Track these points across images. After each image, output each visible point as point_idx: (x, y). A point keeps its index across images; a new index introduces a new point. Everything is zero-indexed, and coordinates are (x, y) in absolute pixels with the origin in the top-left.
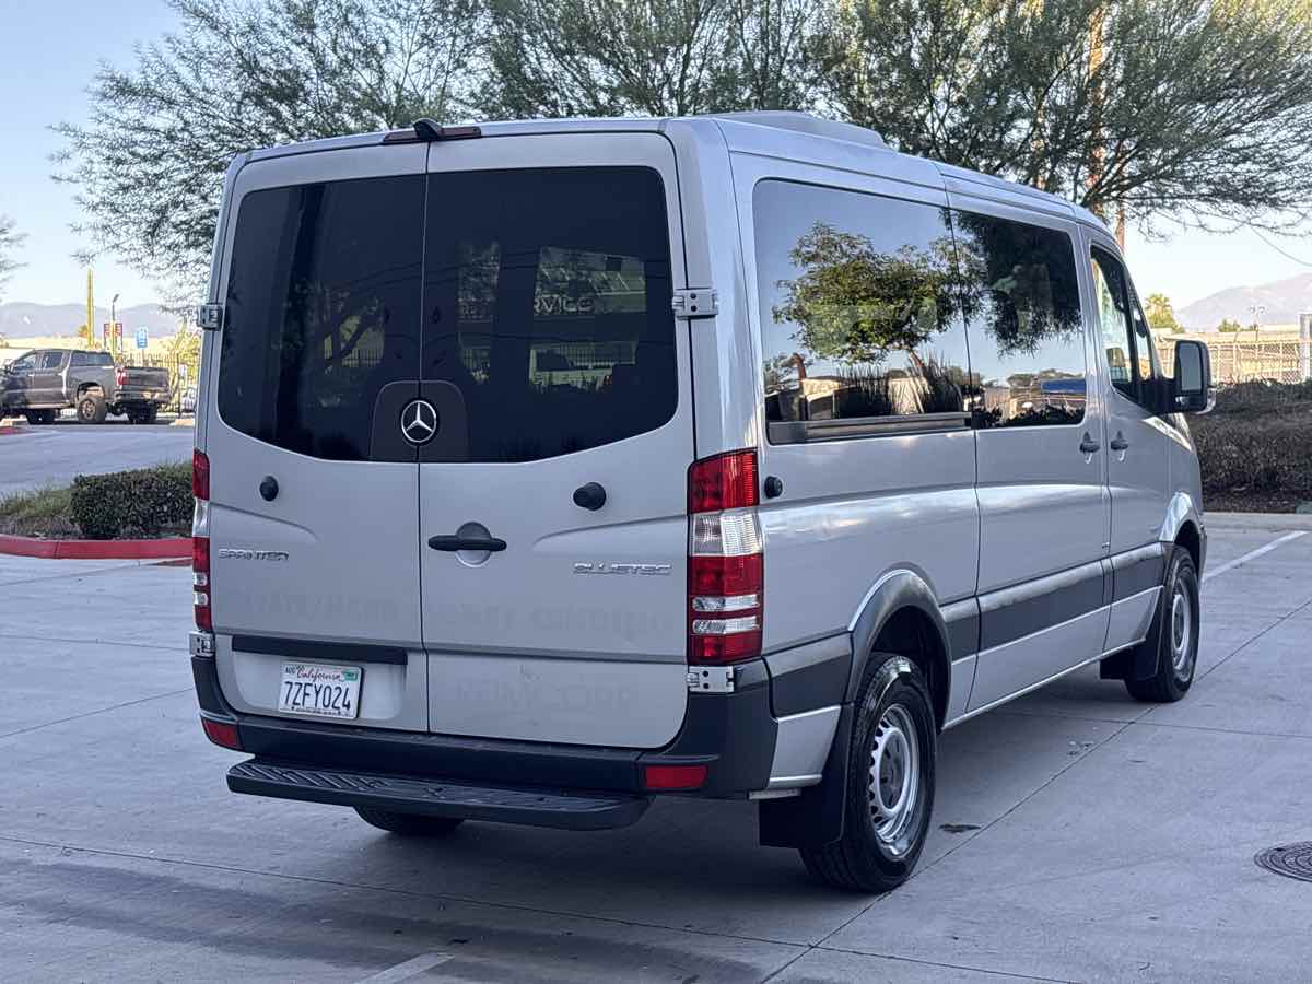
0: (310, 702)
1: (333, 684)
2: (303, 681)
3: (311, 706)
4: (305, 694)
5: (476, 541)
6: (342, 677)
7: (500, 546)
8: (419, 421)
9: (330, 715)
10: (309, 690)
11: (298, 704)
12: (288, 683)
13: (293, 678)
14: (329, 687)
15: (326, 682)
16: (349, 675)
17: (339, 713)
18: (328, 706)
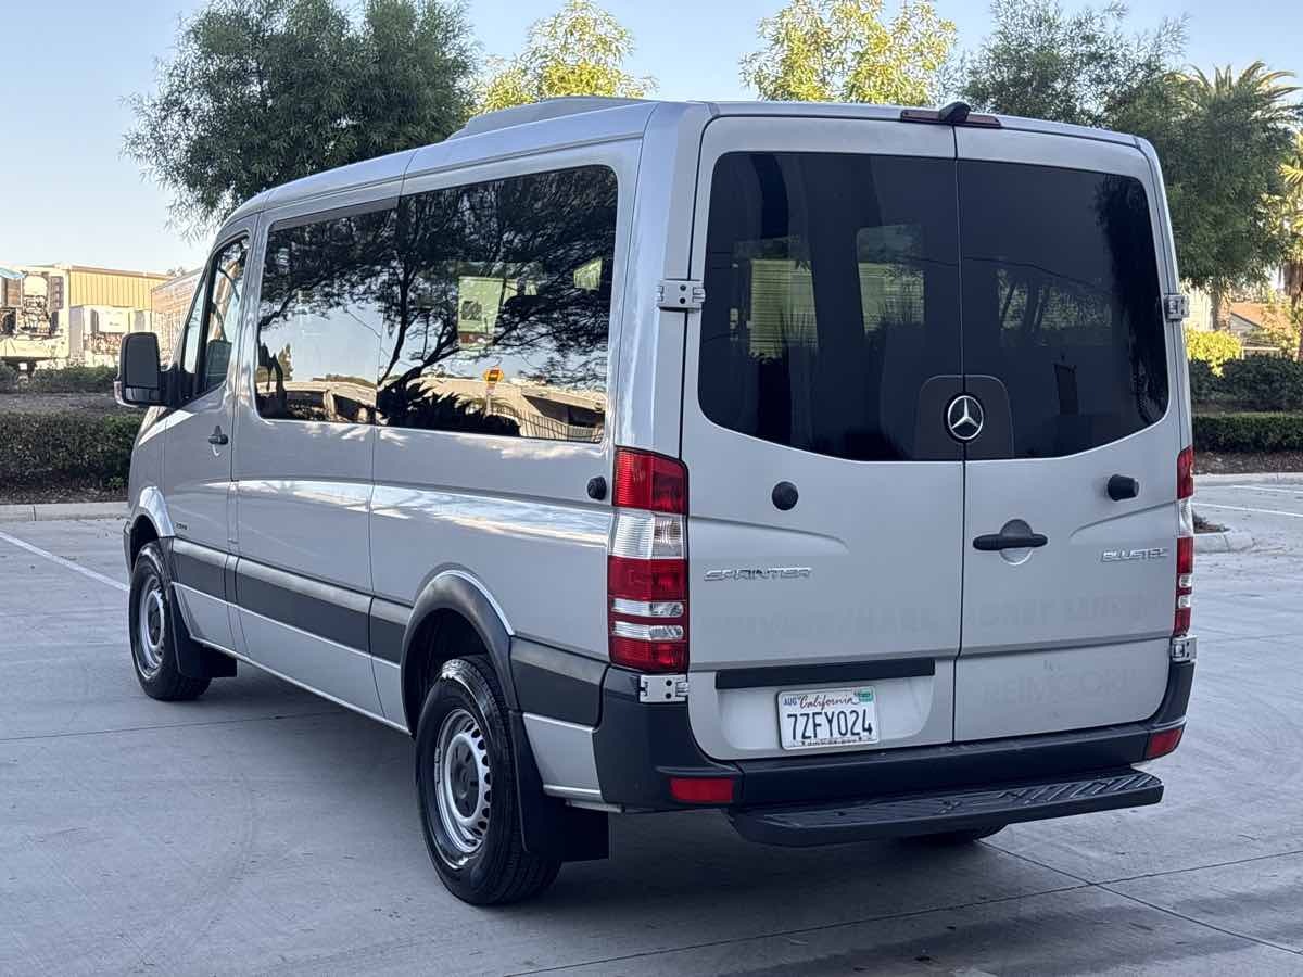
0: (823, 732)
1: (847, 708)
2: (810, 711)
3: (825, 738)
4: (816, 725)
5: (1015, 538)
6: (855, 700)
7: (1040, 541)
8: (966, 417)
9: (852, 743)
10: (821, 719)
11: (810, 737)
12: (790, 716)
13: (796, 709)
14: (842, 712)
15: (837, 709)
16: (864, 695)
17: (860, 739)
18: (845, 734)
